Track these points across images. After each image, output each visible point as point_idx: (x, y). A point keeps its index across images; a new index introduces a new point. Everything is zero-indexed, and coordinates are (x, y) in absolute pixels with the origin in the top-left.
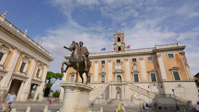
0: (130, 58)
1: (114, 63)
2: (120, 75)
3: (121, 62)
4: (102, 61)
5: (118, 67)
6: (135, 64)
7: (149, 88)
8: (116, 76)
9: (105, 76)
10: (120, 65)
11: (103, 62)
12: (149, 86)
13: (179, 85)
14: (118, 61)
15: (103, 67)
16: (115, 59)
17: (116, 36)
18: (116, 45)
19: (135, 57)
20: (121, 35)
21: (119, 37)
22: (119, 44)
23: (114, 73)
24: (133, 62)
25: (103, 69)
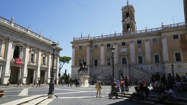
0: (136, 40)
1: (120, 46)
2: (125, 57)
3: (126, 45)
5: (124, 50)
6: (139, 47)
7: (152, 69)
8: (121, 59)
9: (111, 59)
10: (125, 47)
11: (109, 45)
12: (152, 68)
13: (180, 65)
14: (124, 44)
15: (109, 50)
16: (120, 42)
17: (124, 10)
18: (124, 22)
19: (140, 39)
20: (130, 9)
21: (127, 12)
22: (128, 21)
23: (119, 55)
24: (138, 44)
25: (109, 52)
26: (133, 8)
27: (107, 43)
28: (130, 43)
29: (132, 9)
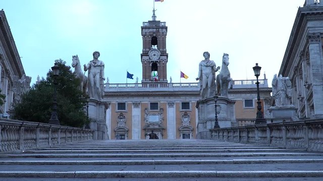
0: (179, 101)
1: (146, 109)
3: (159, 109)
4: (119, 104)
5: (154, 118)
6: (186, 115)
9: (126, 135)
10: (157, 113)
11: (122, 106)
14: (154, 106)
15: (121, 116)
16: (147, 101)
17: (147, 30)
18: (146, 58)
19: (187, 99)
20: (160, 30)
21: (154, 35)
22: (154, 55)
23: (145, 129)
24: (183, 110)
25: (121, 120)
26: (166, 28)
27: (118, 100)
28: (167, 106)
29: (164, 30)
